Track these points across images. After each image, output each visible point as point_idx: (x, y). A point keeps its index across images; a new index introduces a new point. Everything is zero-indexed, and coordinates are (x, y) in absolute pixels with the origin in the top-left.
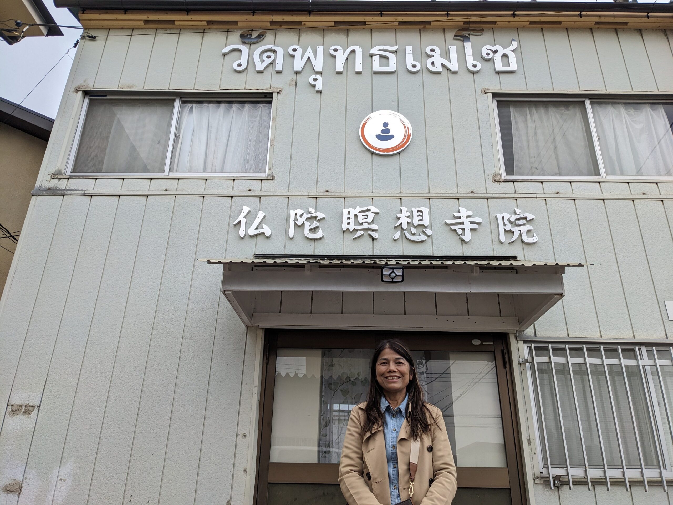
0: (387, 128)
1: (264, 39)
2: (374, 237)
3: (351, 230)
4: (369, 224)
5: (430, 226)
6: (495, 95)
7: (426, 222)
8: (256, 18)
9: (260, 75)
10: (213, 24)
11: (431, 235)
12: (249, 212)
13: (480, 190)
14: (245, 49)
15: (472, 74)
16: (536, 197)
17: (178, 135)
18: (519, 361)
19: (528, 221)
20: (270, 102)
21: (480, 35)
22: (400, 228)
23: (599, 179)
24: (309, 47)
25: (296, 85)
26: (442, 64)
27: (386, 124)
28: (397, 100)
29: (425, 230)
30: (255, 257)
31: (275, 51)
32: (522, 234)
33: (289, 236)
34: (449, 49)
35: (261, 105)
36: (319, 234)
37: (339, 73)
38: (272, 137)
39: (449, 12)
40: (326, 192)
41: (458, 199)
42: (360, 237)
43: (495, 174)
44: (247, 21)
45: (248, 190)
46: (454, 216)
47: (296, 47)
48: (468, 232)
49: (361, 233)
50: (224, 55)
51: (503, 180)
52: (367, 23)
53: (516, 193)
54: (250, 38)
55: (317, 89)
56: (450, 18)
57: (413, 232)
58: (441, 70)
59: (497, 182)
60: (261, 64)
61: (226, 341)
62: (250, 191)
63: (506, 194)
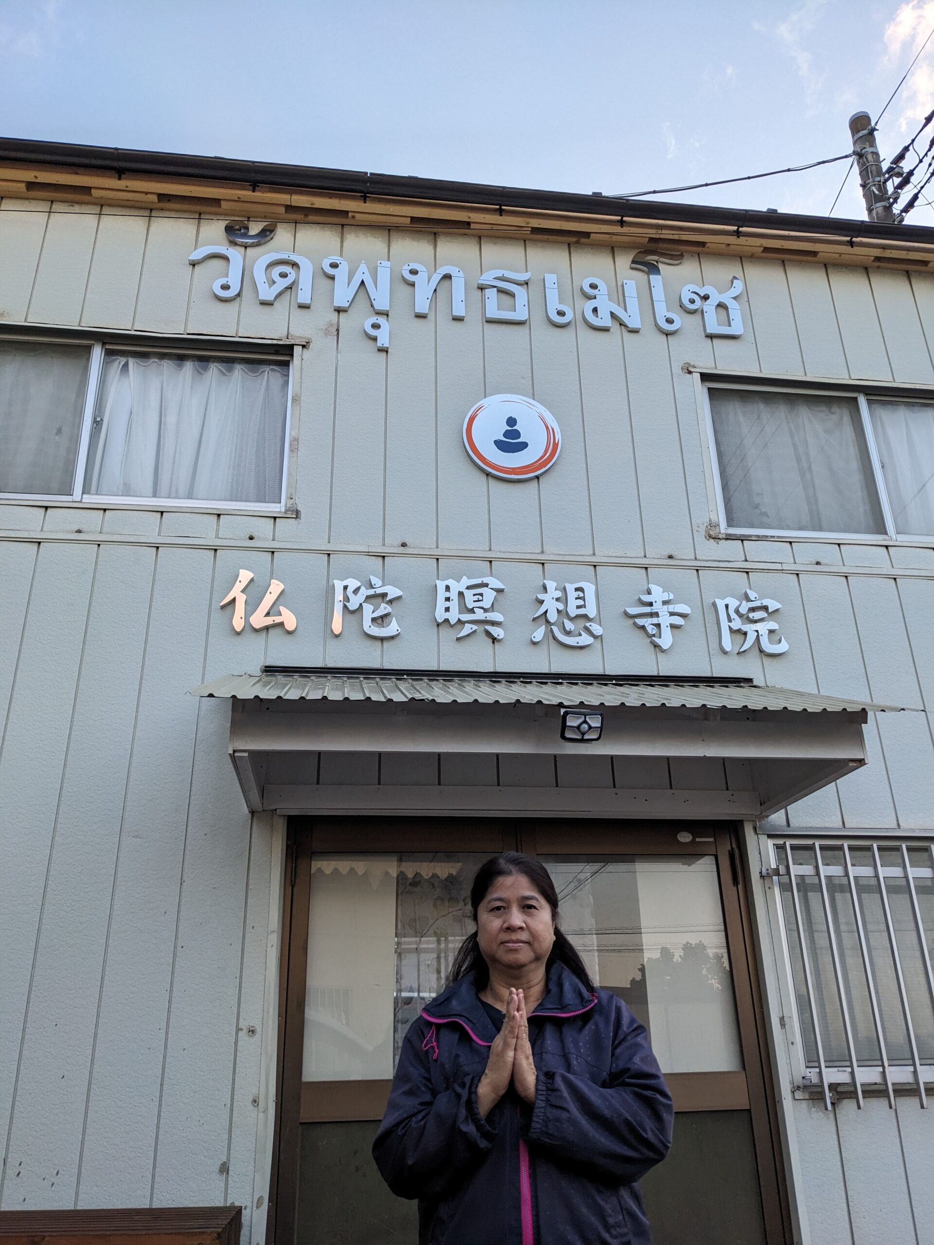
0: (514, 428)
1: (272, 238)
2: (496, 636)
3: (453, 621)
4: (485, 610)
5: (598, 618)
6: (705, 377)
7: (591, 610)
8: (258, 195)
9: (267, 309)
10: (169, 200)
11: (601, 636)
12: (252, 580)
13: (685, 553)
14: (235, 254)
15: (665, 336)
16: (782, 570)
17: (98, 419)
18: (761, 873)
19: (769, 614)
20: (286, 364)
21: (677, 265)
22: (543, 620)
23: (885, 540)
24: (363, 262)
25: (338, 333)
26: (611, 313)
27: (511, 421)
28: (530, 375)
29: (590, 626)
30: (266, 671)
31: (295, 265)
32: (760, 637)
33: (332, 631)
34: (623, 286)
35: (267, 368)
36: (393, 628)
37: (421, 316)
38: (293, 434)
39: (625, 219)
40: (402, 546)
41: (646, 568)
42: (468, 635)
43: (710, 524)
44: (239, 200)
45: (248, 536)
46: (640, 599)
47: (336, 259)
48: (666, 632)
49: (472, 629)
50: (193, 265)
51: (724, 536)
52: (472, 226)
53: (746, 560)
54: (245, 235)
55: (379, 344)
56: (625, 230)
57: (568, 629)
58: (610, 325)
59: (713, 538)
60: (270, 288)
61: (210, 842)
62: (251, 538)
63: (731, 561)
